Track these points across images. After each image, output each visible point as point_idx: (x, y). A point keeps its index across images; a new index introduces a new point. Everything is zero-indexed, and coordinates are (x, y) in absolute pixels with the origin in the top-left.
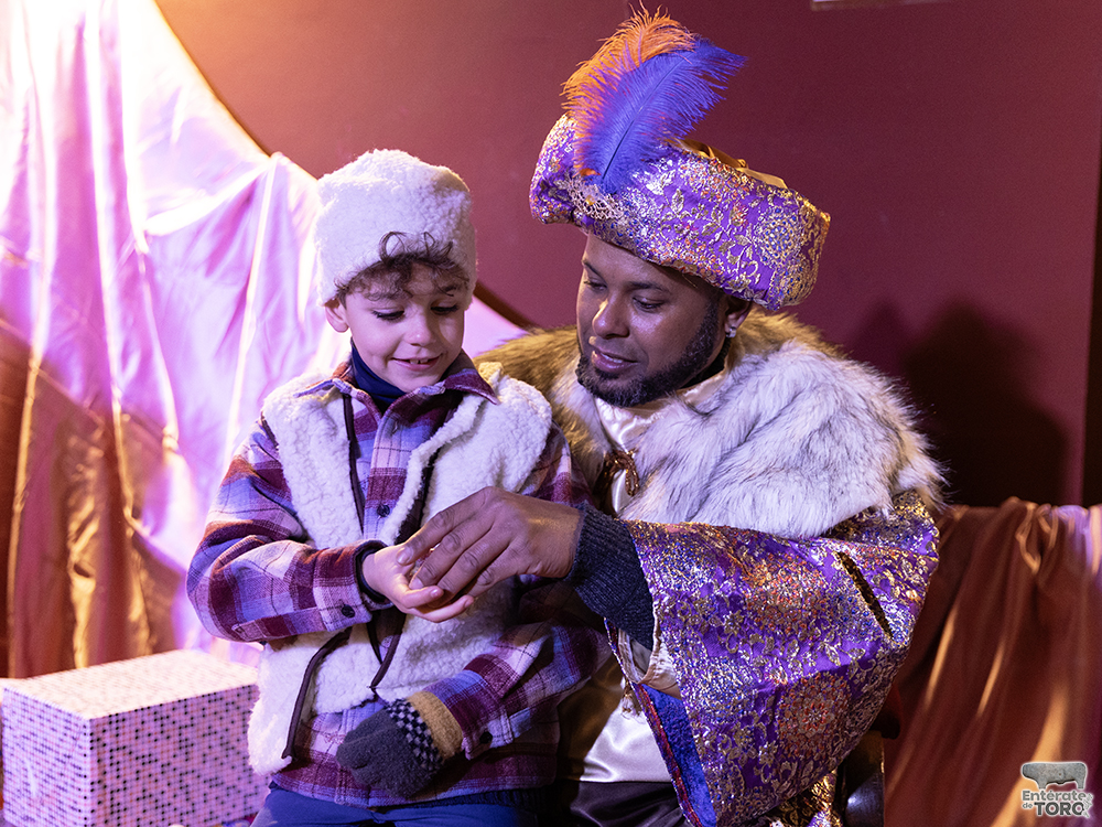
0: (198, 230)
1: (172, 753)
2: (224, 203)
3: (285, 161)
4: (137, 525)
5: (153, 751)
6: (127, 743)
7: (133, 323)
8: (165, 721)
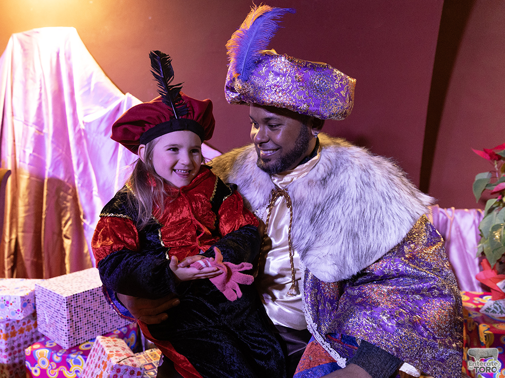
0: (101, 120)
1: (98, 306)
2: (109, 111)
3: (130, 95)
4: (85, 221)
5: (90, 306)
6: (80, 304)
7: (81, 153)
8: (95, 295)
